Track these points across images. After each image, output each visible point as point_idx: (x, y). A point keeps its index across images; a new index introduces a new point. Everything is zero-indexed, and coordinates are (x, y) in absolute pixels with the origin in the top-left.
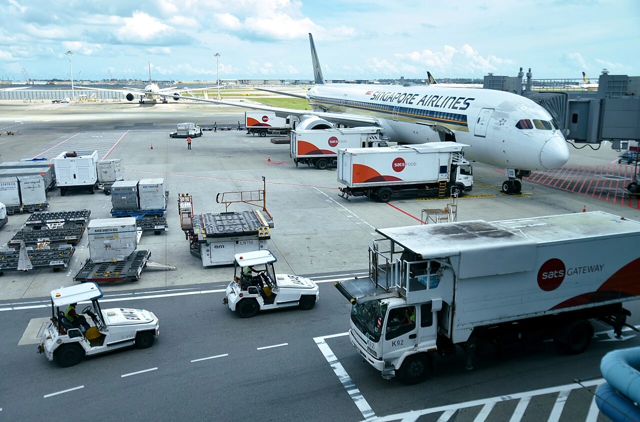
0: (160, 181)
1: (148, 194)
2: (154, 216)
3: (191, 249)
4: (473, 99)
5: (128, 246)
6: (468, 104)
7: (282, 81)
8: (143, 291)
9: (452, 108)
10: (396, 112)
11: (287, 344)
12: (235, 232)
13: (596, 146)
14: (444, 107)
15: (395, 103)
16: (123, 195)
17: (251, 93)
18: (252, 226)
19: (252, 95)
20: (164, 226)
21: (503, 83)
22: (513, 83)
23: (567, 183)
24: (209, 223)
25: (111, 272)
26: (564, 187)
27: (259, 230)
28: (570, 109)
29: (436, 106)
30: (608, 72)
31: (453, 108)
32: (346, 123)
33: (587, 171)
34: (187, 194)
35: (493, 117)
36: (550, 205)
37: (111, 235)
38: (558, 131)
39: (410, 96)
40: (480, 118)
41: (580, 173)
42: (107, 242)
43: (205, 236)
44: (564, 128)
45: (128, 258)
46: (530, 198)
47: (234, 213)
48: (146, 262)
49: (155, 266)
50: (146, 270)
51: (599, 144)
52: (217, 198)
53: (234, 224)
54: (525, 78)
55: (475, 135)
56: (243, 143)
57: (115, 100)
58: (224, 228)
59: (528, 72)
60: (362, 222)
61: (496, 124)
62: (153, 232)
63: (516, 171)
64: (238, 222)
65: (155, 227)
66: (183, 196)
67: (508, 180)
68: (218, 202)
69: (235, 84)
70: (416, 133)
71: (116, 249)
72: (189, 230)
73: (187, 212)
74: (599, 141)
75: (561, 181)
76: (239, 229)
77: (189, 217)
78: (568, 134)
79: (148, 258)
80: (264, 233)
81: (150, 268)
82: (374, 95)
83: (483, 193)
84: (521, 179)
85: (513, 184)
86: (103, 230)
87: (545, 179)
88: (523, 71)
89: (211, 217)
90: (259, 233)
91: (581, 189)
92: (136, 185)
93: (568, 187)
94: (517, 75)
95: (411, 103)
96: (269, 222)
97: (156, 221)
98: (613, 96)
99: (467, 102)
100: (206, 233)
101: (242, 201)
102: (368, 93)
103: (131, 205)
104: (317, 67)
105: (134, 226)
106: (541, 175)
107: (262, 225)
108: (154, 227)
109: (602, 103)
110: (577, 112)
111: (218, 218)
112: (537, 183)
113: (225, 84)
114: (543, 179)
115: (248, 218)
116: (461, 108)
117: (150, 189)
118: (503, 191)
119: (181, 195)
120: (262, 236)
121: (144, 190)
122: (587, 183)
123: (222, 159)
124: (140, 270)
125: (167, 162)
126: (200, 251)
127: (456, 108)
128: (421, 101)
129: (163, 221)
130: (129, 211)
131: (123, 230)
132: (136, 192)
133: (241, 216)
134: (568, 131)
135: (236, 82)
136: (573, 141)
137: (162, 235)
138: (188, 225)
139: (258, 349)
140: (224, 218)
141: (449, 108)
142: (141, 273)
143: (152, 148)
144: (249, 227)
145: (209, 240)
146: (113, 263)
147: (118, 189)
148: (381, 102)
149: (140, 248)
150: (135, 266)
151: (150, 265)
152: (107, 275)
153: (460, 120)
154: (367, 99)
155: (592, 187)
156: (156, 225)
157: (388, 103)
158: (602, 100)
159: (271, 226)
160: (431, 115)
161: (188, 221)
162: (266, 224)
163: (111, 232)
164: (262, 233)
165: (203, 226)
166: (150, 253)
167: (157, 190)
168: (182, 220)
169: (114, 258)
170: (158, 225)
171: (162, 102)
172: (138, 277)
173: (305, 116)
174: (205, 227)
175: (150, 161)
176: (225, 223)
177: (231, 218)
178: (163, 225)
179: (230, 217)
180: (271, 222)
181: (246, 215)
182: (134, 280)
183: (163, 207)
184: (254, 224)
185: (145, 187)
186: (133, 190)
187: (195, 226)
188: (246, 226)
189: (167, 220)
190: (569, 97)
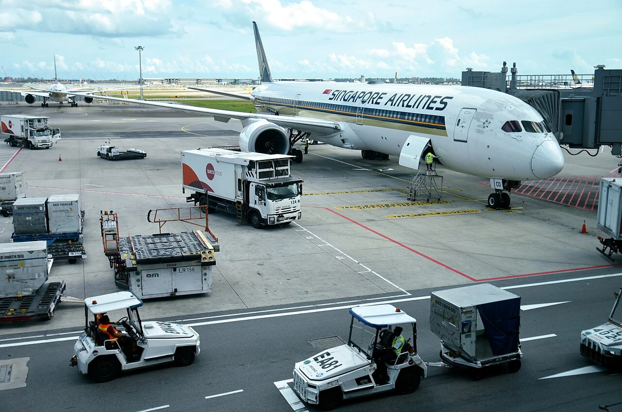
0: (74, 197)
1: (59, 214)
2: (67, 241)
3: (116, 279)
4: (451, 98)
5: (37, 277)
6: (446, 104)
7: (219, 80)
8: (57, 332)
9: (427, 109)
10: (360, 114)
11: (242, 391)
12: (172, 257)
13: (593, 151)
14: (417, 108)
15: (358, 104)
16: (28, 215)
17: (181, 95)
18: (193, 249)
19: (182, 97)
20: (81, 252)
21: (484, 79)
22: (496, 79)
23: (561, 196)
24: (138, 247)
25: (15, 310)
26: (559, 200)
27: (202, 254)
28: (563, 108)
29: (408, 106)
30: (604, 66)
31: (429, 108)
32: (301, 128)
33: (583, 182)
34: (111, 212)
35: (475, 118)
36: (544, 220)
37: (15, 263)
38: (551, 134)
39: (376, 95)
40: (459, 120)
41: (576, 184)
42: (10, 271)
43: (134, 262)
44: (557, 131)
45: (37, 292)
46: (520, 213)
47: (169, 234)
48: (60, 296)
49: (72, 301)
50: (60, 307)
51: (597, 150)
52: (149, 216)
53: (170, 247)
54: (509, 73)
55: (455, 140)
56: (175, 153)
57: (10, 103)
58: (158, 252)
59: (513, 67)
60: (324, 243)
61: (479, 126)
62: (67, 260)
63: (504, 181)
64: (175, 244)
65: (70, 253)
66: (106, 214)
67: (495, 192)
68: (149, 221)
69: (161, 84)
70: (384, 138)
71: (21, 281)
72: (114, 256)
73: (111, 233)
74: (597, 146)
75: (555, 194)
76: (177, 253)
77: (114, 239)
78: (561, 138)
79: (62, 291)
80: (208, 258)
81: (64, 304)
82: (333, 94)
83: (466, 209)
84: (510, 191)
85: (501, 197)
86: (6, 258)
87: (536, 192)
88: (507, 66)
89: (141, 239)
90: (202, 258)
91: (578, 202)
92: (44, 203)
93: (563, 200)
94: (500, 71)
95: (377, 103)
96: (213, 245)
97: (70, 247)
98: (611, 94)
99: (444, 101)
100: (135, 259)
101: (179, 220)
102: (326, 92)
103: (38, 227)
104: (264, 61)
105: (44, 251)
106: (531, 187)
107: (205, 248)
108: (68, 253)
109: (599, 101)
110: (571, 112)
111: (150, 241)
112: (528, 196)
113: (149, 83)
114: (535, 191)
115: (187, 241)
116: (437, 109)
117: (62, 208)
118: (489, 206)
119: (104, 213)
120: (206, 261)
121: (54, 208)
122: (585, 195)
123: (149, 172)
124: (52, 306)
125: (80, 177)
126: (128, 281)
127: (432, 108)
128: (390, 100)
129: (79, 247)
130: (35, 235)
131: (30, 256)
132: (44, 212)
133: (179, 238)
134: (562, 134)
135: (162, 81)
136: (568, 145)
137: (79, 263)
138: (113, 250)
139: (207, 398)
140: (157, 240)
141: (423, 108)
142: (54, 310)
143: (60, 160)
144: (190, 250)
145: (139, 268)
146: (17, 299)
147: (21, 208)
148: (342, 103)
149: (52, 280)
150: (46, 302)
151: (65, 300)
152: (10, 314)
153: (436, 122)
154: (325, 99)
155: (591, 200)
156: (71, 251)
157: (350, 103)
158: (598, 99)
159: (217, 249)
160: (403, 117)
161: (112, 244)
162: (210, 247)
163: (15, 259)
164: (206, 257)
165: (132, 250)
166: (65, 286)
167: (71, 209)
168: (105, 243)
169: (19, 293)
170: (73, 251)
171: (70, 105)
172: (50, 314)
173: (250, 119)
174: (134, 251)
175: (59, 175)
176: (159, 246)
177: (166, 241)
178: (79, 251)
179: (164, 239)
180: (216, 244)
181: (184, 236)
182: (44, 318)
183: (78, 230)
184: (195, 247)
185: (56, 204)
186: (41, 208)
187: (122, 251)
188: (185, 249)
189: (84, 245)
190: (561, 95)
